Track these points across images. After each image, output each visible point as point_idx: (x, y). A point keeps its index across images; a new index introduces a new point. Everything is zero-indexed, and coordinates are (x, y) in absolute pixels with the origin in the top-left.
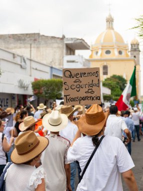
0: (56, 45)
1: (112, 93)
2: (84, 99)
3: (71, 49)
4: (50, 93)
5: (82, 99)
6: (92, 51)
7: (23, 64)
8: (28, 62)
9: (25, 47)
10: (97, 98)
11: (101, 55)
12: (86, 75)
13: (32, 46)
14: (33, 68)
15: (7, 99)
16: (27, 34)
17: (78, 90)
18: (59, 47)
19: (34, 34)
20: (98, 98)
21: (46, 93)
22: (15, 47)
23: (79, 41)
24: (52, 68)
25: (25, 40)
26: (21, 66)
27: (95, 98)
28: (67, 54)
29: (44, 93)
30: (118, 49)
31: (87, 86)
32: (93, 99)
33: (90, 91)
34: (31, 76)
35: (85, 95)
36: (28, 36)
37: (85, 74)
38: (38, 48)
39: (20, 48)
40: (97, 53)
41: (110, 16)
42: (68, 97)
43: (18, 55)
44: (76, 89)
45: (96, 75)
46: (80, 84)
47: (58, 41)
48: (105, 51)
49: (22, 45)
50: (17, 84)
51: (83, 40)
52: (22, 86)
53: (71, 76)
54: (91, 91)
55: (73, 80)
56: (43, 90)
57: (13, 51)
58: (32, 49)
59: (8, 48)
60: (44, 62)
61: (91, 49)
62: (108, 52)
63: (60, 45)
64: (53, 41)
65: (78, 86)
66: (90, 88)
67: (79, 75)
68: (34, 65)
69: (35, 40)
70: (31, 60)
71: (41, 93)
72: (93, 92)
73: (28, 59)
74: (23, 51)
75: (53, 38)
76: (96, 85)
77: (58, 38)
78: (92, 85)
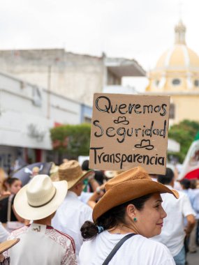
0: (90, 69)
1: (181, 150)
2: (130, 159)
3: (115, 75)
4: (79, 147)
5: (127, 158)
6: (150, 79)
7: (36, 98)
8: (44, 95)
9: (40, 71)
10: (157, 161)
11: (165, 86)
12: (141, 109)
13: (52, 69)
14: (53, 106)
15: (9, 156)
16: (44, 51)
17: (121, 138)
18: (95, 72)
19: (56, 50)
20: (161, 161)
21: (73, 147)
22: (24, 71)
23: (128, 63)
24: (83, 106)
25: (39, 59)
26: (33, 102)
27: (153, 161)
28: (109, 83)
29: (69, 147)
30: (192, 77)
31: (140, 133)
32: (149, 162)
33: (144, 144)
34: (48, 118)
35: (135, 151)
36: (45, 53)
37: (138, 106)
38: (61, 72)
39: (32, 71)
40: (158, 83)
41: (181, 22)
42: (99, 152)
43: (29, 85)
44: (117, 136)
45: (162, 112)
46: (127, 127)
47: (95, 62)
48: (170, 80)
49: (36, 68)
50: (25, 130)
51: (136, 62)
52: (34, 135)
53: (109, 108)
54: (147, 143)
55: (114, 119)
56: (68, 142)
57: (21, 77)
58: (52, 74)
59: (12, 72)
60: (71, 96)
61: (148, 75)
62: (176, 82)
63: (98, 69)
64: (87, 61)
65: (122, 132)
66: (146, 137)
67: (127, 109)
68: (55, 101)
69: (57, 60)
70: (49, 92)
71: (65, 147)
72: (150, 147)
73: (44, 90)
74: (38, 77)
75: (87, 57)
76: (159, 133)
77: (95, 57)
78: (150, 132)
